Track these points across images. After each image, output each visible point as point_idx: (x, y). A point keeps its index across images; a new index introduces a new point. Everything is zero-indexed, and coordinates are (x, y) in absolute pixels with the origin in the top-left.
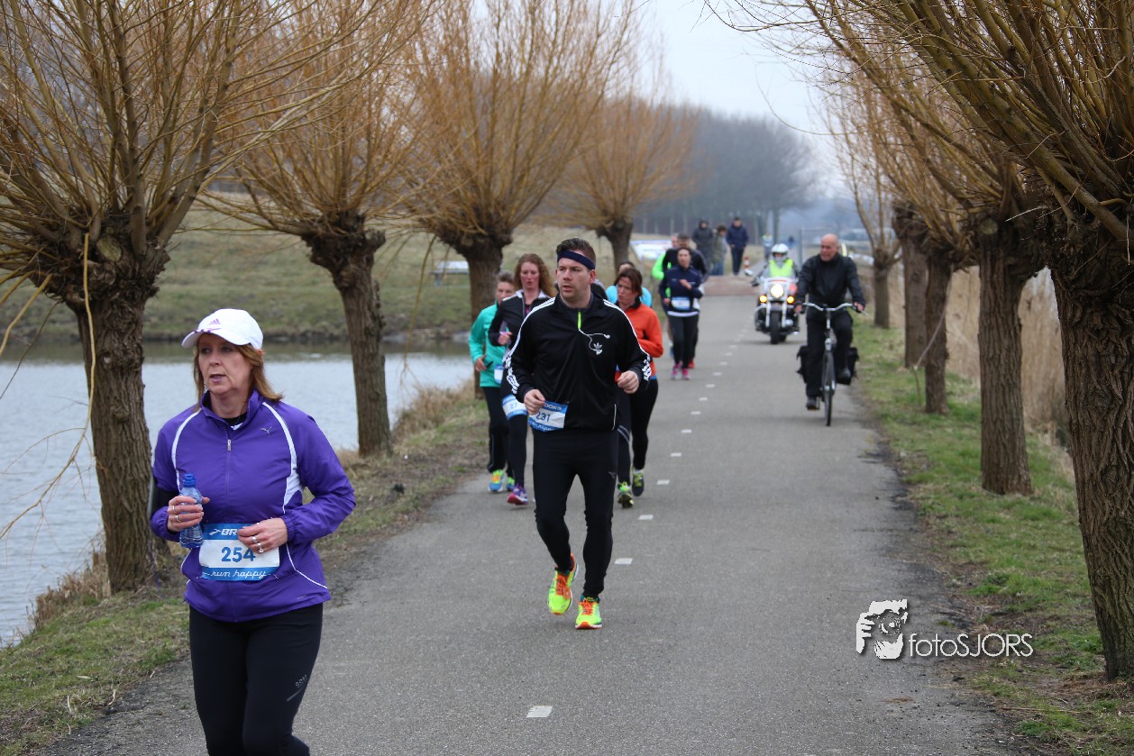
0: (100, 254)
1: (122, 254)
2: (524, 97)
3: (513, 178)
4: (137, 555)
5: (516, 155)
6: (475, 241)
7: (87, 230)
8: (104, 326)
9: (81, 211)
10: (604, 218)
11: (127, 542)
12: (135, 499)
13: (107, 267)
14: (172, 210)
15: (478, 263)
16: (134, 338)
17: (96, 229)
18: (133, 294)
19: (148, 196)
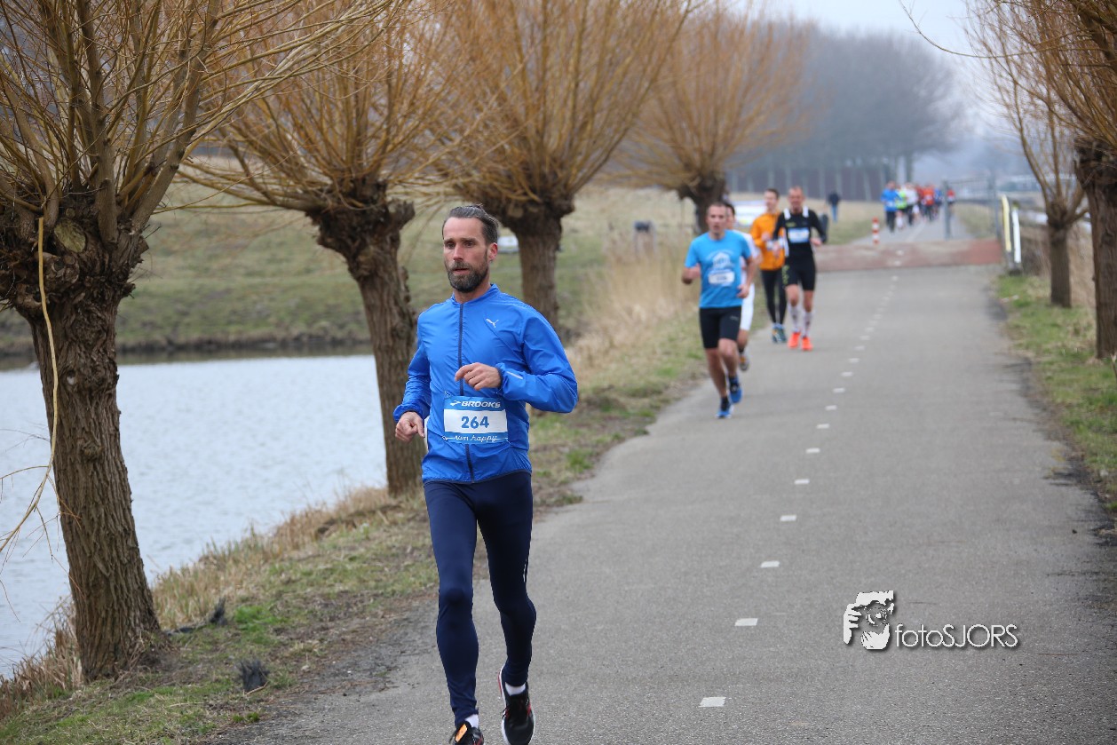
0: (58, 242)
1: (87, 242)
2: (584, 21)
3: (573, 127)
4: (117, 631)
5: (575, 95)
6: (526, 211)
7: (41, 213)
8: (66, 336)
9: (33, 189)
10: (689, 175)
11: (103, 615)
12: (112, 560)
13: (69, 260)
14: (150, 183)
15: (530, 239)
16: (105, 351)
17: (52, 211)
18: (102, 294)
19: (118, 167)
